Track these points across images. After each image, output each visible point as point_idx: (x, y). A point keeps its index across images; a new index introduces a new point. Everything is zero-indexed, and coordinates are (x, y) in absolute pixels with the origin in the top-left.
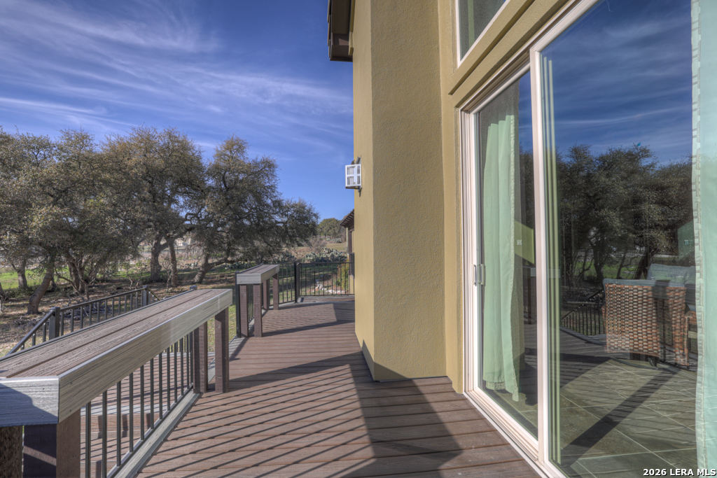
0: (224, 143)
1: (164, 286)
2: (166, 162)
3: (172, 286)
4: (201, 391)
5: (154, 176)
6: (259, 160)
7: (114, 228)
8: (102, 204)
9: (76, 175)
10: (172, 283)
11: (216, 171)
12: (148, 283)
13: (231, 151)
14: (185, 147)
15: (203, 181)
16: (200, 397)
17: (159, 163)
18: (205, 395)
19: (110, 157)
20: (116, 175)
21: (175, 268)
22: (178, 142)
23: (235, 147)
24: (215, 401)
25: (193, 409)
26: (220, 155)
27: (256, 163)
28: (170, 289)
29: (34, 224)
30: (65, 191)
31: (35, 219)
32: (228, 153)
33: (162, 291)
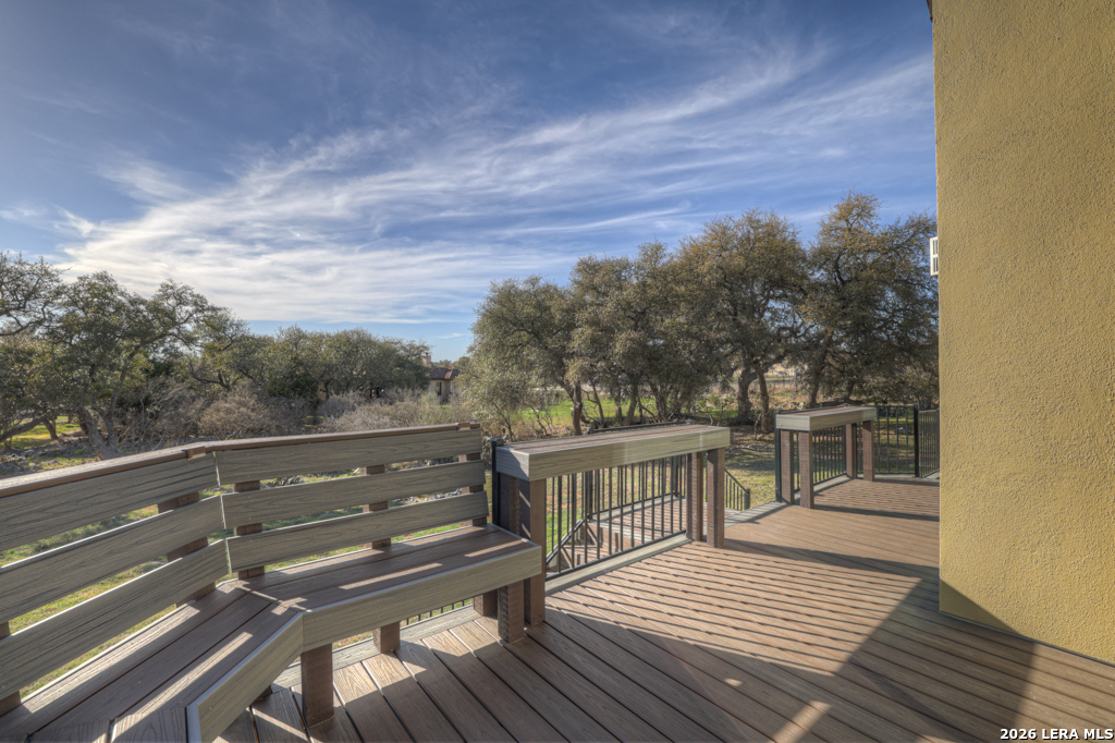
0: (835, 210)
1: (752, 432)
2: (746, 258)
3: (762, 432)
4: (694, 537)
5: (732, 279)
6: (902, 224)
7: (687, 353)
8: (680, 324)
9: (652, 293)
10: (763, 428)
11: (824, 257)
12: (735, 425)
13: (847, 221)
14: (773, 230)
15: (804, 277)
16: (690, 543)
17: (739, 262)
18: (696, 543)
19: (682, 267)
20: (691, 287)
21: (766, 406)
22: (762, 226)
23: (854, 212)
24: (703, 551)
25: (678, 549)
26: (828, 231)
27: (896, 231)
28: (759, 436)
29: (617, 350)
30: (643, 313)
31: (618, 345)
32: (843, 224)
33: (749, 437)
